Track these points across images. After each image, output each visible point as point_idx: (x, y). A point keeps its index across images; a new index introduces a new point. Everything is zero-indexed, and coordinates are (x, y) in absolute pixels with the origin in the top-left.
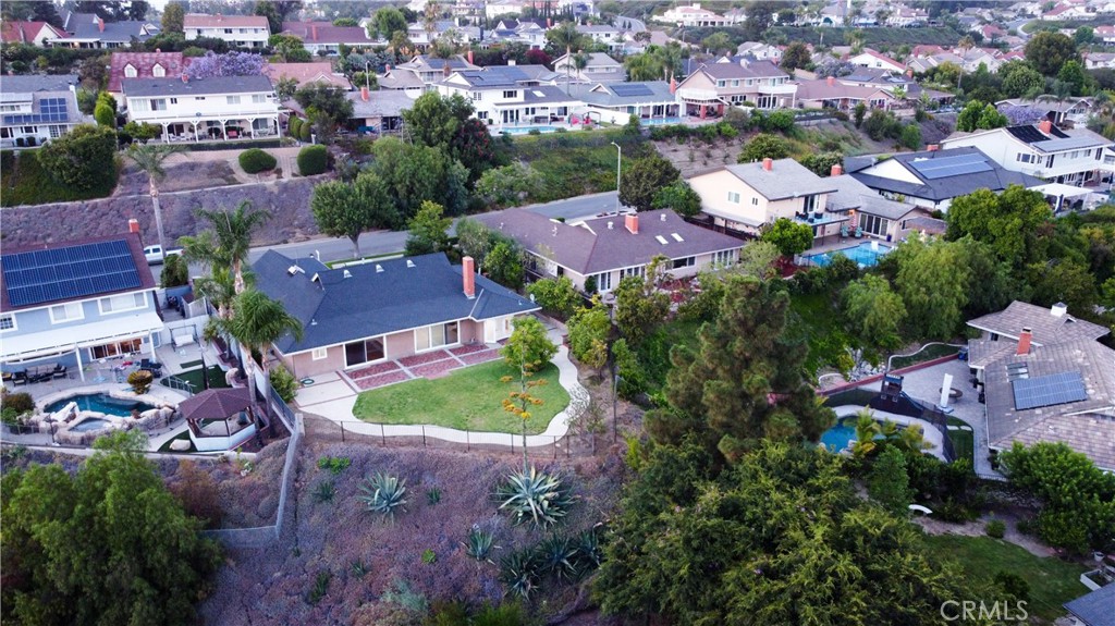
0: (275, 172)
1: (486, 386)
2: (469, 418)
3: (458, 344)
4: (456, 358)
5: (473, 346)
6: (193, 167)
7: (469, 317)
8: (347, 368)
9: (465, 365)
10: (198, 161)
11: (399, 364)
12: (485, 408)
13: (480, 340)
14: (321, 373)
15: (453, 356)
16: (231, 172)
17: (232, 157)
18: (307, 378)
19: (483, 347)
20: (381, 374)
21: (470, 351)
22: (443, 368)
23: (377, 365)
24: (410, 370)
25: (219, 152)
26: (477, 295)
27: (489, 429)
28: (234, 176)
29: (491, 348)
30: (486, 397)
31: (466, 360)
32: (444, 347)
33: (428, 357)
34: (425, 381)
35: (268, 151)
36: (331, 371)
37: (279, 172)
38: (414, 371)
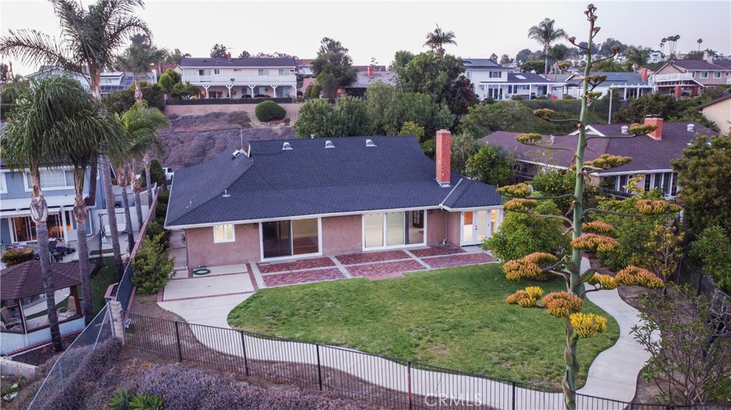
0: (284, 122)
1: (458, 294)
2: (421, 343)
3: (424, 245)
4: (418, 260)
5: (444, 247)
6: (217, 116)
7: (441, 206)
8: (263, 260)
9: (428, 267)
10: (222, 111)
11: (335, 261)
12: (454, 327)
13: (455, 242)
14: (226, 263)
15: (414, 257)
16: (248, 120)
17: (251, 109)
18: (204, 267)
19: (458, 250)
20: (305, 270)
21: (439, 253)
22: (397, 269)
23: (305, 261)
24: (348, 269)
25: (242, 105)
26: (453, 183)
27: (459, 367)
28: (250, 123)
29: (469, 251)
30: (457, 311)
31: (433, 263)
32: (403, 246)
33: (380, 256)
34: (363, 281)
35: (282, 105)
36: (239, 262)
37: (287, 121)
38: (352, 270)
